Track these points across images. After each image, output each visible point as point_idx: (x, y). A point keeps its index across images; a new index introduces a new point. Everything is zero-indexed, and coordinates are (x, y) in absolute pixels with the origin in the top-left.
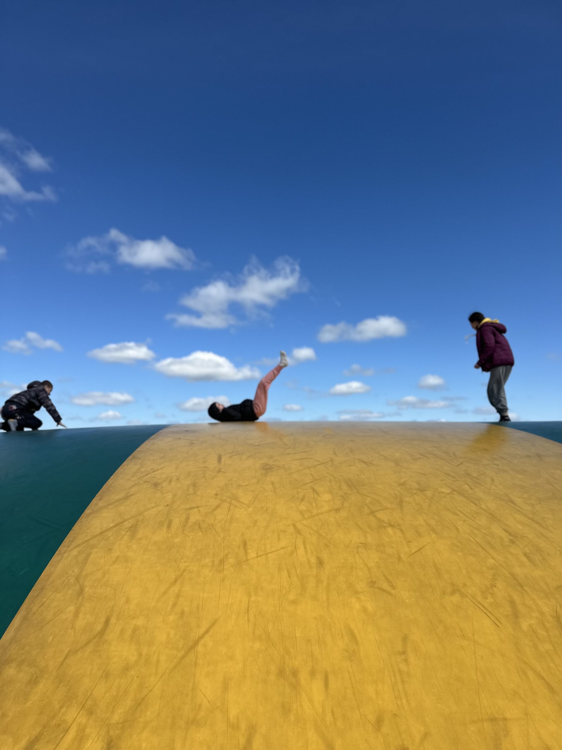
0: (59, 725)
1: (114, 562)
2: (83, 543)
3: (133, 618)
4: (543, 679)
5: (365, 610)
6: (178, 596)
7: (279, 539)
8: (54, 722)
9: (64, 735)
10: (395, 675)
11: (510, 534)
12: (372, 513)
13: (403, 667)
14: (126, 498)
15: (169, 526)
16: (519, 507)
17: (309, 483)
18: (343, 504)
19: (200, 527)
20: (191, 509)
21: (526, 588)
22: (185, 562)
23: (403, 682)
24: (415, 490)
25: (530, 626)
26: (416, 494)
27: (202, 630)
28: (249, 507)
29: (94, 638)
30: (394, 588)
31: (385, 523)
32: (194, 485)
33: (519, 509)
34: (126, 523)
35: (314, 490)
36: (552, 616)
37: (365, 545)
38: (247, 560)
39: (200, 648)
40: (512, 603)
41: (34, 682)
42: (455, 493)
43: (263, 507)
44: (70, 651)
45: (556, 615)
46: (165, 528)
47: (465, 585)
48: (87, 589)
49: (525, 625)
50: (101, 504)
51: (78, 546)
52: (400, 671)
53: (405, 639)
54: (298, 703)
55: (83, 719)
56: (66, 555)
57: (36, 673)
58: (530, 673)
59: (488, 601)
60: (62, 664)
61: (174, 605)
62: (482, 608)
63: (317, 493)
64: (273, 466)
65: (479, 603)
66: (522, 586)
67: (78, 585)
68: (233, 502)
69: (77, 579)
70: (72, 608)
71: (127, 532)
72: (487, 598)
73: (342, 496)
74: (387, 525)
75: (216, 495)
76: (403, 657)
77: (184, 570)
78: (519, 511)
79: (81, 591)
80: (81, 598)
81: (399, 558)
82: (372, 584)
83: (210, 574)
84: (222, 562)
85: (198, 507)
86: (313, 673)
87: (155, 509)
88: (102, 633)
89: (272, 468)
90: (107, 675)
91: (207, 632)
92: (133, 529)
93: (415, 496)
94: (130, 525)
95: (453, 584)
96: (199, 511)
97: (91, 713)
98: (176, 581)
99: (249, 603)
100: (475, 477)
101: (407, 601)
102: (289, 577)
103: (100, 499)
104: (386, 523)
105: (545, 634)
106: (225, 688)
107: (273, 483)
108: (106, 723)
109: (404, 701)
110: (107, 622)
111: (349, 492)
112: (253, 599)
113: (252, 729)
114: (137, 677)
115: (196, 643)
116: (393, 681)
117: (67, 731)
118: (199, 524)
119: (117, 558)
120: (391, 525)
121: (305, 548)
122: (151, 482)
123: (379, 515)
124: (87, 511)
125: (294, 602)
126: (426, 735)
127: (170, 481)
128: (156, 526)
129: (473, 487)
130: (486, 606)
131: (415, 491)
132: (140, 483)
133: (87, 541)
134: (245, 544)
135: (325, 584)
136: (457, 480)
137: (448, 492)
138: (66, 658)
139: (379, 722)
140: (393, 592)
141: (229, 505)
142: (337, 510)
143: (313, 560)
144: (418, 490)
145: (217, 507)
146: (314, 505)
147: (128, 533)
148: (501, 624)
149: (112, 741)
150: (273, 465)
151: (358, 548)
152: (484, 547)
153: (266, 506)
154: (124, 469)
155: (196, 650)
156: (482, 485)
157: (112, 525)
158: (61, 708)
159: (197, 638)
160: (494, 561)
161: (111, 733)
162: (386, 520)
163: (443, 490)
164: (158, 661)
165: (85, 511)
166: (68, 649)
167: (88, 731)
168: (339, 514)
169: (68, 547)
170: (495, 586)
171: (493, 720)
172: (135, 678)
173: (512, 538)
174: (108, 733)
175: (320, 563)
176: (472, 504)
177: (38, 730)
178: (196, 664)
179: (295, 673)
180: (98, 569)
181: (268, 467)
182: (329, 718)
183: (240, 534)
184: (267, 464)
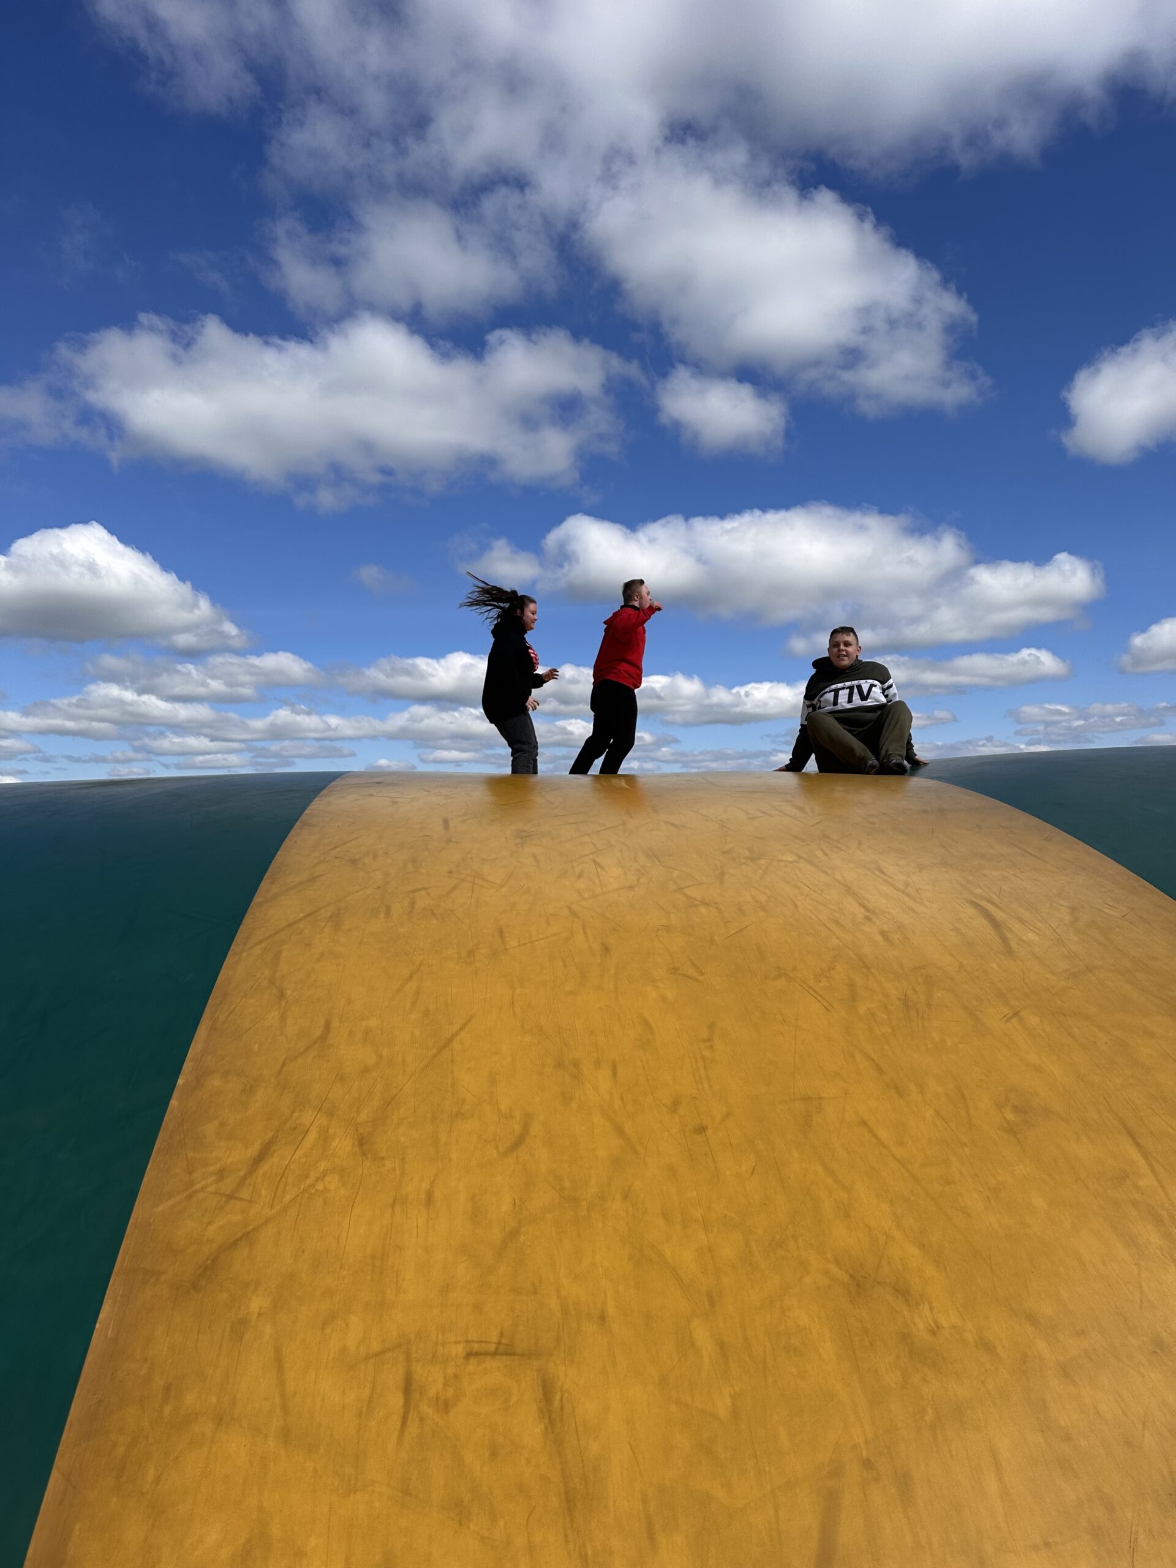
0: (295, 1128)
1: (319, 960)
2: (266, 939)
3: (362, 1020)
4: (873, 1060)
5: (664, 998)
6: (417, 993)
7: (548, 924)
8: (288, 1126)
9: (304, 1137)
10: (696, 1062)
11: (867, 910)
12: (680, 889)
13: (707, 1053)
14: (313, 879)
15: (388, 913)
16: (889, 877)
17: (589, 854)
18: (638, 880)
19: (433, 913)
20: (414, 891)
21: (872, 970)
22: (420, 955)
23: (705, 1068)
24: (744, 858)
25: (869, 1009)
26: (744, 864)
27: (456, 1027)
28: (502, 887)
29: (315, 1042)
30: (702, 973)
31: (697, 900)
32: (414, 861)
33: (887, 878)
34: (322, 911)
35: (596, 863)
36: (898, 999)
37: (668, 928)
38: (506, 949)
39: (455, 1045)
40: (852, 986)
41: (250, 1090)
42: (801, 860)
43: (522, 887)
44: (286, 1058)
45: (903, 997)
46: (382, 915)
47: (794, 969)
48: (289, 992)
49: (862, 1009)
50: (275, 889)
51: (259, 943)
52: (703, 1057)
53: (711, 1027)
54: (581, 1092)
55: (323, 1120)
56: (244, 954)
57: (249, 1083)
58: (858, 1056)
59: (821, 985)
60: (280, 1071)
61: (414, 1003)
62: (812, 992)
63: (602, 868)
64: (532, 834)
65: (810, 987)
66: (868, 968)
67: (274, 988)
68: (477, 881)
69: (272, 982)
70: (274, 1014)
71: (328, 922)
72: (820, 982)
73: (638, 870)
74: (698, 903)
75: (451, 872)
76: (708, 1044)
77: (420, 965)
78: (887, 882)
79: (281, 994)
80: (283, 1002)
81: (712, 941)
82: (674, 970)
83: (458, 967)
84: (471, 953)
85: (425, 889)
86: (598, 1064)
87: (360, 893)
88: (324, 1037)
89: (532, 835)
90: (341, 1079)
91: (462, 1029)
92: (336, 919)
93: (743, 867)
94: (329, 914)
95: (779, 968)
96: (428, 894)
97: (331, 1114)
98: (411, 977)
99: (513, 997)
100: (835, 840)
101: (718, 988)
102: (565, 966)
103: (272, 883)
104: (699, 901)
105: (885, 1017)
106: (493, 1081)
107: (534, 856)
108: (352, 1122)
109: (706, 1086)
110: (327, 1026)
111: (649, 865)
112: (518, 991)
113: (528, 1119)
114: (381, 1078)
115: (451, 1040)
116: (694, 1068)
117: (306, 1133)
118: (431, 910)
119: (322, 954)
120: (705, 904)
121: (585, 933)
122: (345, 857)
123: (688, 892)
124: (258, 899)
125: (571, 993)
126: (727, 1115)
127: (375, 856)
128: (368, 914)
129: (828, 852)
130: (817, 991)
131: (743, 861)
132: (327, 860)
133: (270, 936)
134: (501, 932)
135: (612, 972)
136: (808, 845)
137: (791, 859)
138: (283, 1065)
139: (675, 1105)
140: (701, 978)
141: (472, 885)
142: (631, 888)
143: (596, 947)
144: (750, 859)
145: (455, 888)
146: (597, 881)
147: (328, 924)
148: (832, 1006)
149: (363, 1138)
150: (532, 832)
151: (658, 930)
152: (828, 925)
153: (526, 885)
154: (295, 842)
155: (450, 1047)
156: (842, 850)
157: (301, 915)
158: (292, 1113)
159: (450, 1035)
160: (838, 941)
161: (361, 1131)
162: (699, 897)
163: (784, 858)
164: (404, 1062)
165: (254, 900)
166: (284, 1057)
167: (331, 1131)
168: (633, 892)
169: (245, 944)
170: (833, 969)
171: (806, 1099)
172: (379, 1079)
173: (868, 914)
174: (357, 1131)
175: (606, 949)
176: (822, 874)
177: (270, 1134)
178: (452, 1061)
179: (576, 1064)
180: (298, 969)
181: (525, 834)
182: (618, 1103)
183: (492, 920)
184: (524, 831)
